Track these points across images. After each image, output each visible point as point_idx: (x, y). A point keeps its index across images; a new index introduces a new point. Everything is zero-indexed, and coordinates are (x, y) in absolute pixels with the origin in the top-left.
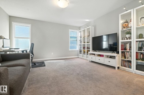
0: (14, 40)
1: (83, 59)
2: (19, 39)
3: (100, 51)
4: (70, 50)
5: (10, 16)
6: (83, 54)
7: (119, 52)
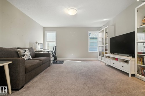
0: (46, 43)
1: (102, 62)
2: (49, 43)
3: (119, 54)
4: (89, 52)
5: (44, 27)
6: (102, 56)
7: (134, 55)
